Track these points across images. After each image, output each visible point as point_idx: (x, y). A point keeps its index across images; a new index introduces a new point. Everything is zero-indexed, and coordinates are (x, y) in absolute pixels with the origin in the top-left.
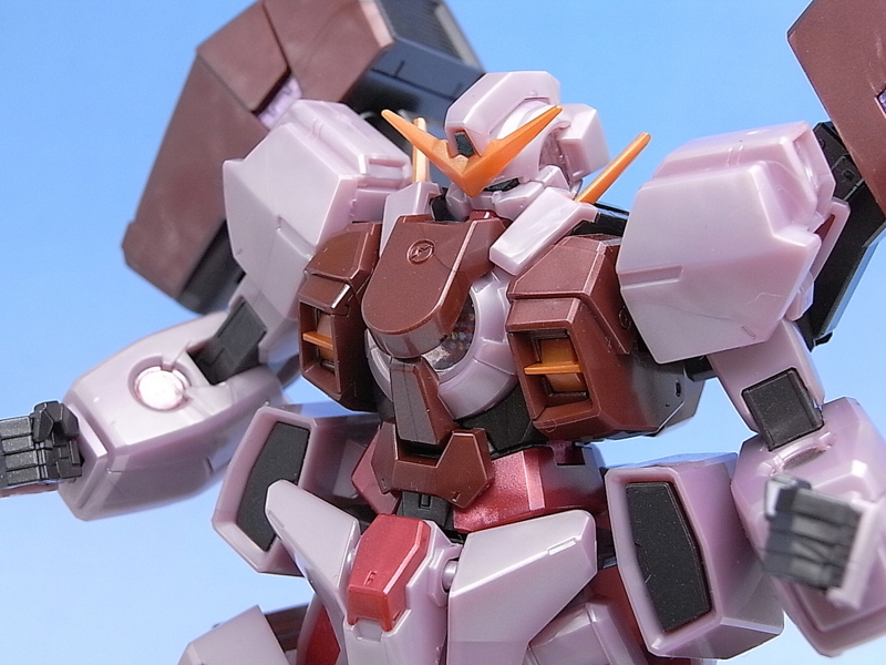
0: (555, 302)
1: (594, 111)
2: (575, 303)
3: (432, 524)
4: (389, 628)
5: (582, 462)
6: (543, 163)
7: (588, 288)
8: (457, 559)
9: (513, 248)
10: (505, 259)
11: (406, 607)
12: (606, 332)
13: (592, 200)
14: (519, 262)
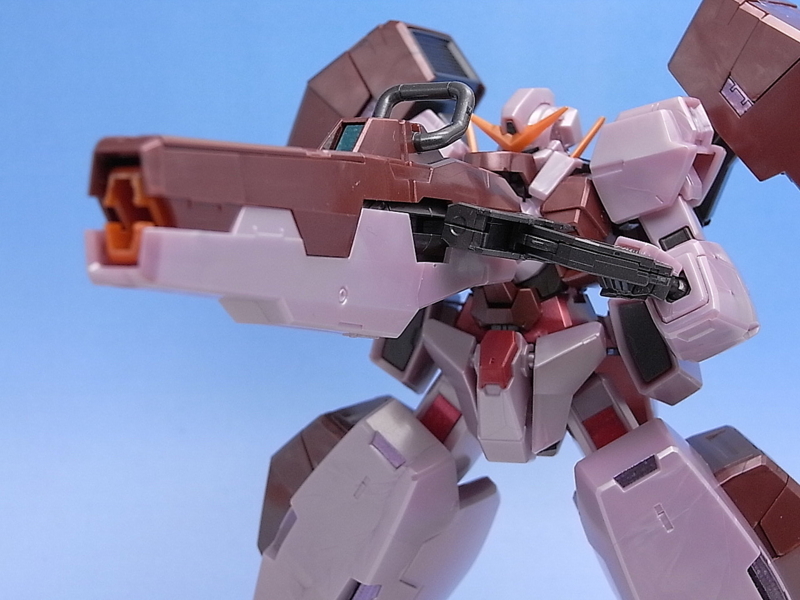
0: (567, 213)
1: (576, 111)
2: (578, 212)
3: (518, 333)
4: (505, 387)
5: (584, 302)
6: (552, 139)
7: (583, 203)
8: (533, 352)
9: (542, 185)
10: (539, 193)
11: (512, 376)
12: (595, 226)
13: (577, 156)
14: (547, 193)
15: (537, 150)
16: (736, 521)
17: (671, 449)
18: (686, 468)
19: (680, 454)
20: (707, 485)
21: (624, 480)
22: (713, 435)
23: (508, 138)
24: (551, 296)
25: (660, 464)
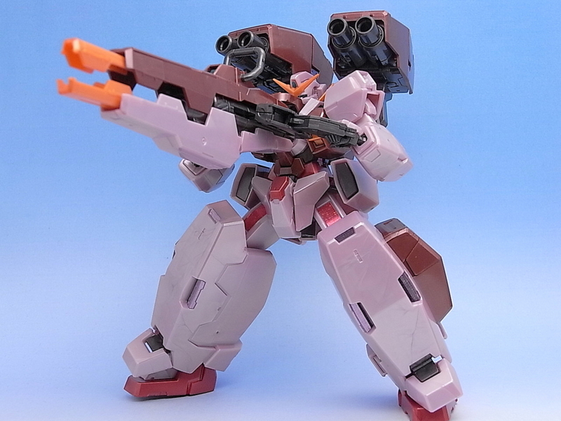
4: (281, 200)
15: (306, 96)
16: (392, 257)
17: (361, 224)
18: (368, 232)
19: (365, 226)
20: (378, 240)
21: (339, 239)
22: (386, 223)
23: (293, 90)
24: (309, 162)
25: (356, 231)
